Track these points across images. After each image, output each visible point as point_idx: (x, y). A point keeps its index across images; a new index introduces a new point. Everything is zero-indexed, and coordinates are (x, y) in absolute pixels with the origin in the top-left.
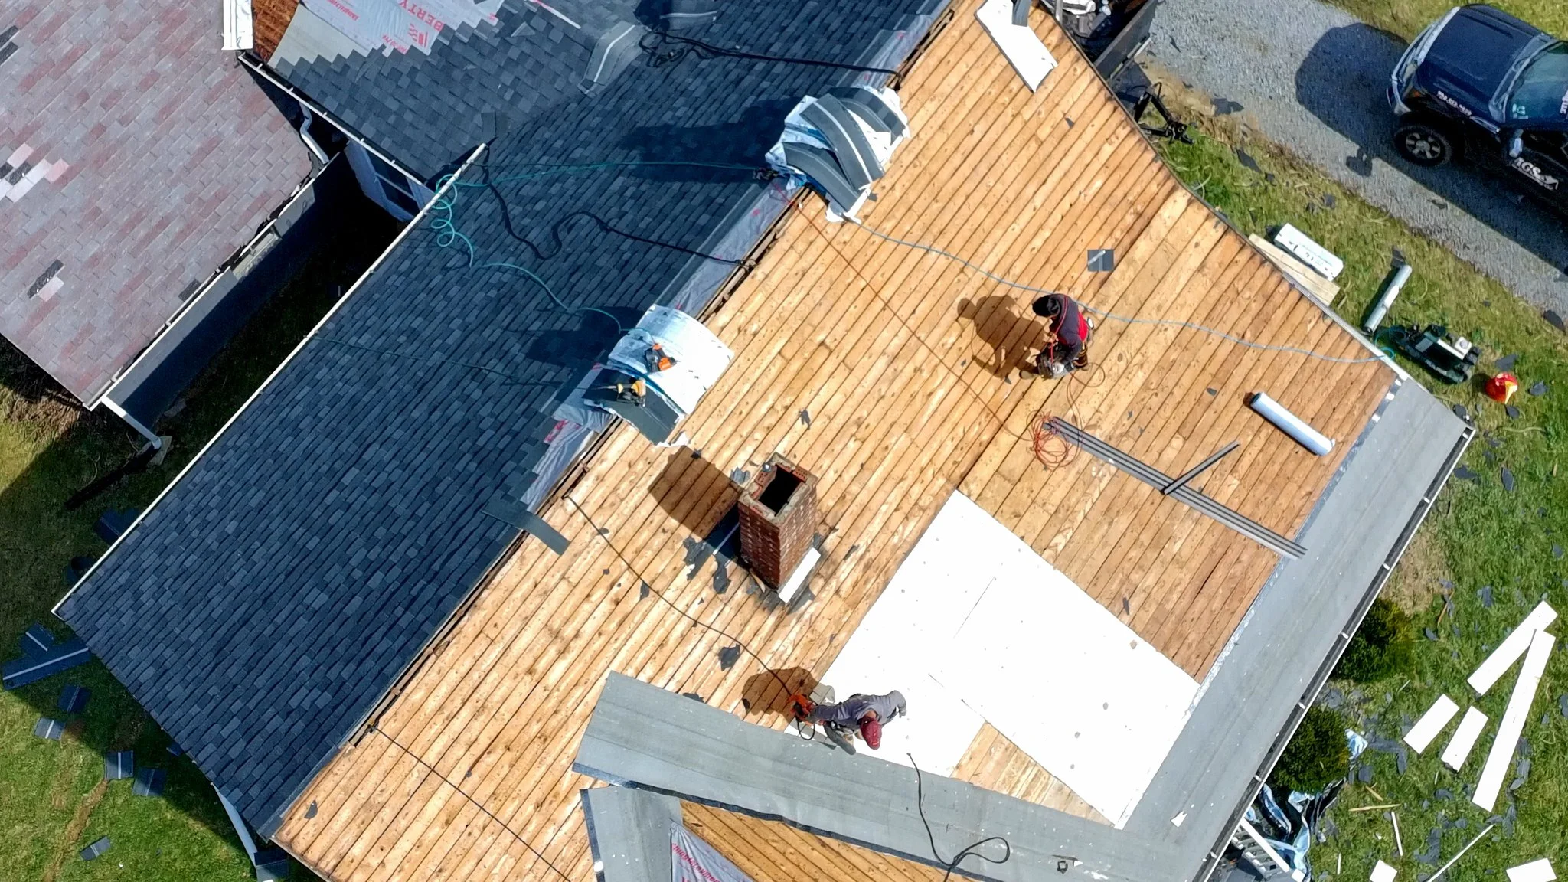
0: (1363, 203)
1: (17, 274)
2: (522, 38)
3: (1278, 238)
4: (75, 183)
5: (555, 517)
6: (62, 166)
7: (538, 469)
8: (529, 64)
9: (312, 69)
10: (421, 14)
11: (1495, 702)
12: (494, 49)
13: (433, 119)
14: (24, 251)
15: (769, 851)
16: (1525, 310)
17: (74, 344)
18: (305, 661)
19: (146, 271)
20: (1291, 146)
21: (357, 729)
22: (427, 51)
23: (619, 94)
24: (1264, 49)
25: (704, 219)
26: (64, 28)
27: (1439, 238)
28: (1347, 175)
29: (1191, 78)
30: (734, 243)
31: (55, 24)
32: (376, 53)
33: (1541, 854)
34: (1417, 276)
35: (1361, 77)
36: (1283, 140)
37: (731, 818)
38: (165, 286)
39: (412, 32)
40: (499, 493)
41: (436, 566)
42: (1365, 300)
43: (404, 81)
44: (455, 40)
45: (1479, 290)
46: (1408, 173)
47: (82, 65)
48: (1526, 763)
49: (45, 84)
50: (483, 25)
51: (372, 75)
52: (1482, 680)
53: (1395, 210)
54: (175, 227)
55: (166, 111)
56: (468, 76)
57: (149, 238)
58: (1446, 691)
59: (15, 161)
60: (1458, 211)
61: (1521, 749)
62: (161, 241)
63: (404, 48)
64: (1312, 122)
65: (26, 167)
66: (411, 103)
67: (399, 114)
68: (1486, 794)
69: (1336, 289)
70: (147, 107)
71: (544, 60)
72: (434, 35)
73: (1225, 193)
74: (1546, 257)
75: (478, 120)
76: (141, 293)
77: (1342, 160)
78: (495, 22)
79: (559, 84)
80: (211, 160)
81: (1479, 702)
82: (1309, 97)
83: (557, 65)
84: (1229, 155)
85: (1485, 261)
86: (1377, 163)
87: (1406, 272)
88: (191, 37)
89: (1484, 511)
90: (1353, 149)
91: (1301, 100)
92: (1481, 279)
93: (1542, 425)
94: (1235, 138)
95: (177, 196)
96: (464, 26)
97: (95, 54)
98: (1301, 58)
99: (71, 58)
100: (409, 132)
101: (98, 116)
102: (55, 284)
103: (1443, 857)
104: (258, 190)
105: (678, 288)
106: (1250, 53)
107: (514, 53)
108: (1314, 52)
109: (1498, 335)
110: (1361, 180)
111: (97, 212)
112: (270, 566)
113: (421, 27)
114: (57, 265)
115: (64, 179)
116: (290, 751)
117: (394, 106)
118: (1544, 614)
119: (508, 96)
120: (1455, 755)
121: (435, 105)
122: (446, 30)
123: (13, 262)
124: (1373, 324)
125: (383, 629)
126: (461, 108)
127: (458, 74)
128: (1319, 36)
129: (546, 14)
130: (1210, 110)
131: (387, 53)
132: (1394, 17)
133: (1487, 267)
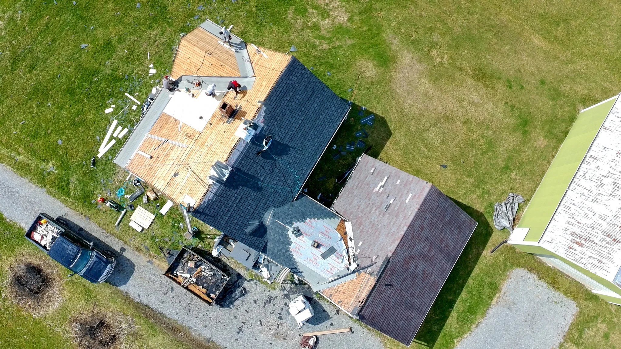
0: (123, 241)
1: (378, 171)
2: (288, 219)
3: (142, 228)
4: (371, 189)
5: (260, 105)
6: (374, 191)
7: (264, 114)
8: (286, 214)
9: (332, 217)
10: (310, 225)
11: (112, 138)
12: (293, 218)
13: (305, 206)
14: (378, 175)
15: (228, 72)
16: (93, 219)
17: (367, 163)
18: (297, 85)
19: (358, 178)
20: (137, 253)
21: (284, 71)
22: (308, 219)
23: (266, 205)
24: (141, 278)
25: (243, 162)
26: (378, 215)
27: (108, 234)
28: (126, 247)
29: (157, 268)
30: (236, 154)
31: (380, 214)
32: (318, 219)
33: (106, 114)
34: (114, 223)
35: (120, 272)
36: (139, 254)
37: (234, 76)
38: (355, 177)
39: (311, 222)
40: (270, 110)
41: (278, 98)
42: (125, 217)
43: (312, 213)
44: (302, 220)
45: (102, 223)
46: (113, 249)
47: (374, 209)
48: (107, 128)
49: (379, 204)
50: (297, 222)
51: (319, 215)
52: (113, 141)
53: (117, 239)
54: (355, 187)
55: (359, 207)
56: (299, 213)
57: (358, 184)
58: (120, 139)
59: (382, 189)
60: (104, 241)
61: (108, 130)
62: (357, 184)
63: (313, 219)
64: (132, 259)
65: (380, 189)
66: (310, 209)
67: (312, 208)
68: (115, 122)
69: (131, 218)
70: (362, 207)
71: (283, 215)
72: (307, 221)
73: (152, 239)
74: (86, 232)
75: (296, 206)
76: (358, 174)
77: (126, 251)
78: (294, 223)
79: (280, 210)
80: (350, 201)
81: (114, 138)
82: (132, 265)
83: (280, 214)
84: (150, 248)
85: (100, 230)
86: (119, 251)
87: (116, 224)
88: (357, 221)
89: (108, 174)
90: (124, 254)
91: (134, 264)
92: (101, 226)
93: (94, 193)
94: (149, 254)
95: (355, 193)
96: (301, 222)
97: (372, 212)
98: (133, 276)
99: (376, 210)
100: (310, 204)
101: (370, 202)
102: (372, 171)
103: (124, 111)
104: (342, 199)
105: (246, 146)
106: (144, 276)
107: (290, 217)
108: (130, 278)
109: (99, 212)
110: (123, 246)
111: (367, 185)
112: (310, 106)
113: (309, 223)
114: (372, 174)
115: (374, 189)
116: (294, 69)
117: (314, 209)
118: (99, 156)
119: (290, 209)
120: (120, 128)
121: (305, 209)
122: (304, 222)
123: (379, 172)
124: (125, 210)
125: (284, 88)
126: (300, 208)
127: (301, 214)
128: (128, 283)
129: (283, 223)
130: (154, 260)
131: (316, 219)
132: (111, 289)
133: (100, 229)
